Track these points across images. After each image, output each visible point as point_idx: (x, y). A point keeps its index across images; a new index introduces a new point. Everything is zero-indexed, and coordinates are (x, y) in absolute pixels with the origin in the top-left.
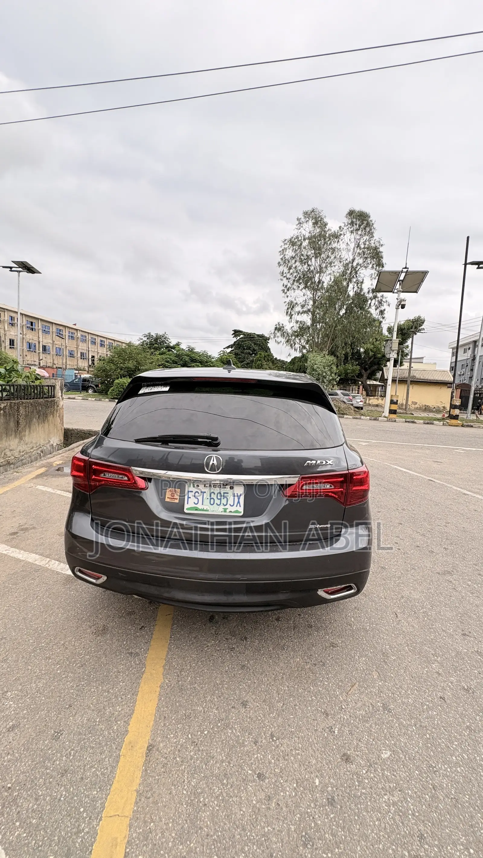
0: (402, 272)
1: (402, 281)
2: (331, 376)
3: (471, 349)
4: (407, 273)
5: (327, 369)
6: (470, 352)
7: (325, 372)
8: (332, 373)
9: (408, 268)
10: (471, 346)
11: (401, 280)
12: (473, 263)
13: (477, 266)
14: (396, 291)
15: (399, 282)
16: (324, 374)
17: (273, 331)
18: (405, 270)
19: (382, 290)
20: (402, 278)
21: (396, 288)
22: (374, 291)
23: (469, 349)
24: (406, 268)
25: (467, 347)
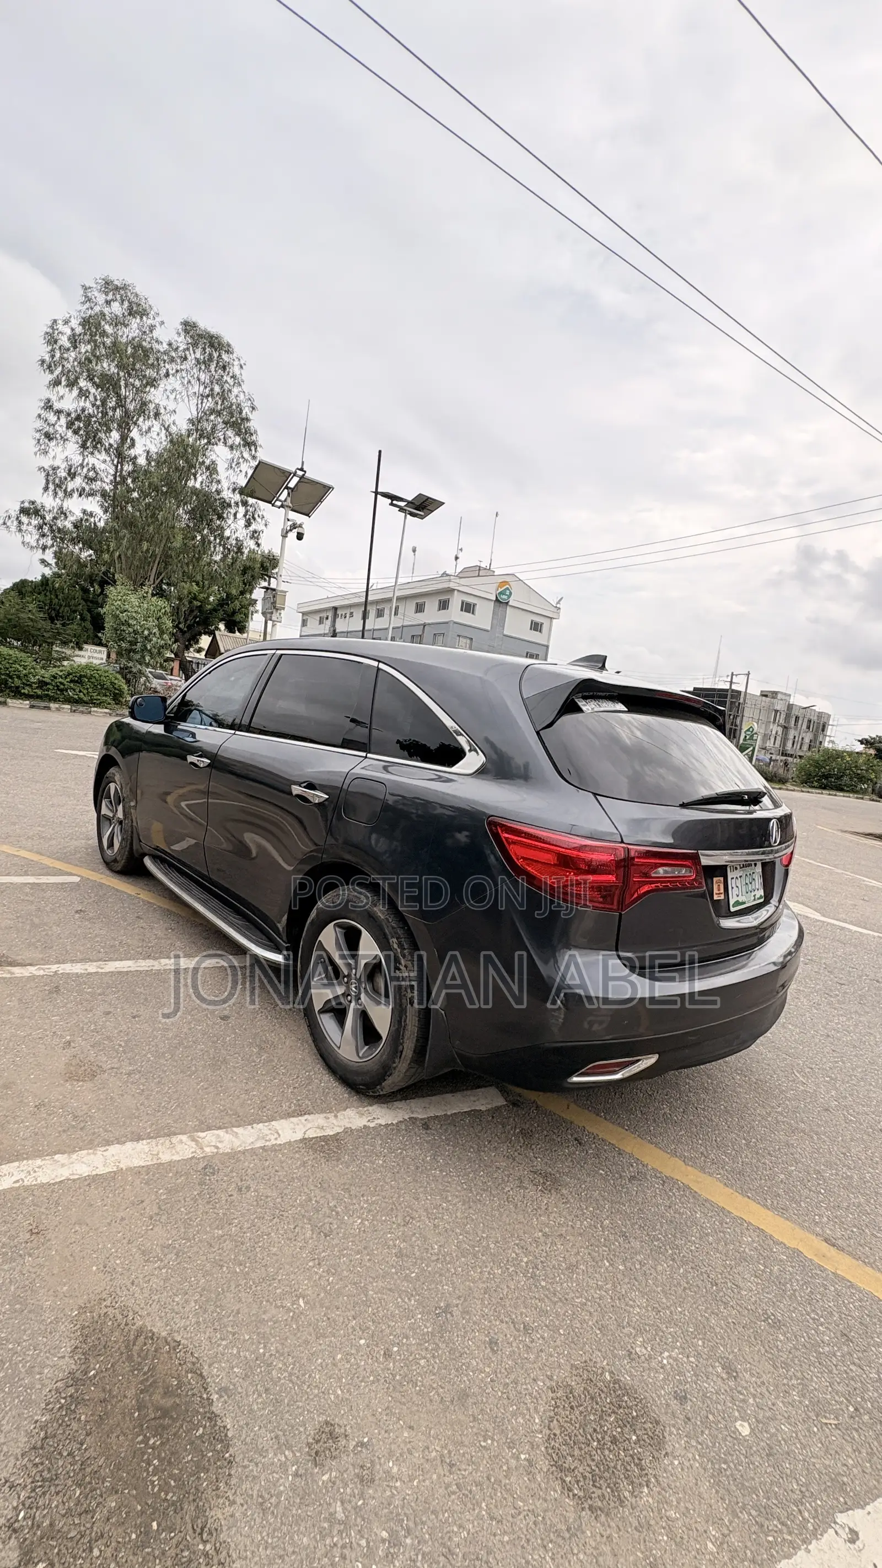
0: (295, 474)
1: (292, 489)
2: (162, 639)
3: (330, 618)
4: (302, 480)
5: (151, 623)
6: (329, 622)
7: (149, 629)
8: (162, 632)
9: (305, 472)
10: (330, 614)
11: (290, 488)
12: (386, 495)
13: (389, 501)
14: (278, 503)
15: (286, 491)
16: (146, 633)
17: (14, 514)
18: (300, 473)
19: (257, 495)
20: (292, 485)
21: (280, 498)
22: (242, 491)
23: (327, 618)
24: (302, 469)
25: (324, 615)
